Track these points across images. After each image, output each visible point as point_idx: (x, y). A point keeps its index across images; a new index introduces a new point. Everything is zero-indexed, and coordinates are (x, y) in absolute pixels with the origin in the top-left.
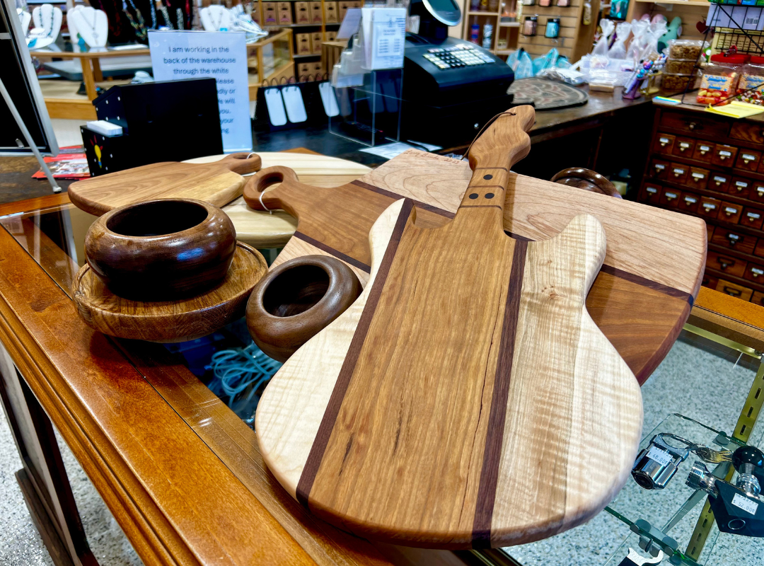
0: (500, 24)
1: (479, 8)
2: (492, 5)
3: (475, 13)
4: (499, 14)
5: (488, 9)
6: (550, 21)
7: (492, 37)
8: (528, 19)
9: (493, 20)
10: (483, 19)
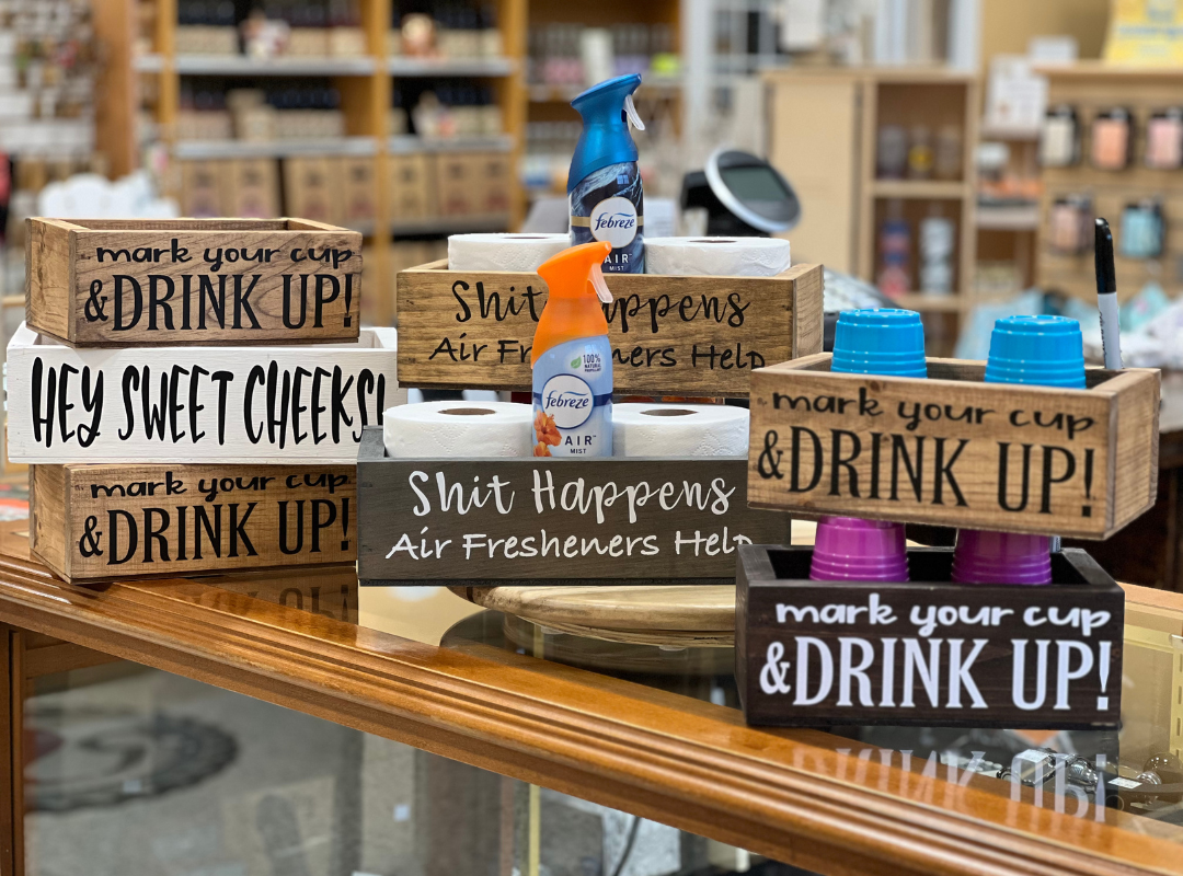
0: (975, 218)
1: (904, 172)
2: (946, 164)
3: (894, 188)
4: (967, 191)
5: (932, 175)
6: (1133, 207)
7: (954, 259)
8: (1061, 202)
9: (952, 210)
10: (916, 211)
